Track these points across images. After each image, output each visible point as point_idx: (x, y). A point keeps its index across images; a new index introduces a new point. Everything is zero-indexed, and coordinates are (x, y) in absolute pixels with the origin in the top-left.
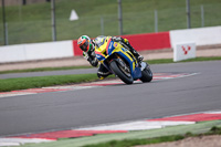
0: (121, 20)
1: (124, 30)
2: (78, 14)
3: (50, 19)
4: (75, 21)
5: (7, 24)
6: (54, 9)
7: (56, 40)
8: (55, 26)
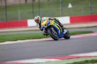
0: (91, 8)
1: (92, 12)
2: (72, 5)
3: (59, 7)
4: (70, 8)
5: (41, 9)
6: (62, 3)
7: (62, 16)
8: (62, 10)
